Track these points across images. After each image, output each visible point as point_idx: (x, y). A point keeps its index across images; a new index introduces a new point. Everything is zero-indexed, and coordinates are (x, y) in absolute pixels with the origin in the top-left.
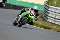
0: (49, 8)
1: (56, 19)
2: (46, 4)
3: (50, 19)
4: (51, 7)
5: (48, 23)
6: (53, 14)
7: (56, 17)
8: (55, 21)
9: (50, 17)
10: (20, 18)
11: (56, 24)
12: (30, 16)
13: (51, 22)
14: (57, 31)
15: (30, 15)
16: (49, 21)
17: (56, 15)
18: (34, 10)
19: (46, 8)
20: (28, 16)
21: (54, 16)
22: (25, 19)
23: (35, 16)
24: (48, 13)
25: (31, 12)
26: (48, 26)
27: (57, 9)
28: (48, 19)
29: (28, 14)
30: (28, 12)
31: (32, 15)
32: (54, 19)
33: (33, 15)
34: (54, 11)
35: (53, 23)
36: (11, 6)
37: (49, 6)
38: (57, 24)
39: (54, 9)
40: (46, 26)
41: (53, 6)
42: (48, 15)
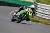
0: (38, 5)
1: (44, 14)
2: (35, 2)
3: (38, 14)
4: (39, 4)
5: (37, 17)
6: (41, 10)
7: (43, 13)
8: (43, 16)
9: (38, 12)
10: (18, 15)
11: (43, 18)
12: (28, 14)
13: (39, 16)
14: (44, 24)
15: (28, 12)
16: (38, 16)
17: (43, 11)
18: (31, 8)
19: (35, 5)
20: (27, 13)
21: (42, 12)
22: (23, 16)
23: (32, 13)
24: (37, 9)
25: (28, 10)
26: (37, 20)
27: (44, 6)
28: (37, 14)
29: (27, 12)
30: (27, 10)
31: (29, 12)
32: (42, 14)
33: (31, 13)
34: (42, 7)
35: (41, 17)
36: (6, 4)
37: (38, 3)
38: (45, 18)
39: (42, 5)
40: (35, 20)
41: (41, 3)
42: (37, 11)
